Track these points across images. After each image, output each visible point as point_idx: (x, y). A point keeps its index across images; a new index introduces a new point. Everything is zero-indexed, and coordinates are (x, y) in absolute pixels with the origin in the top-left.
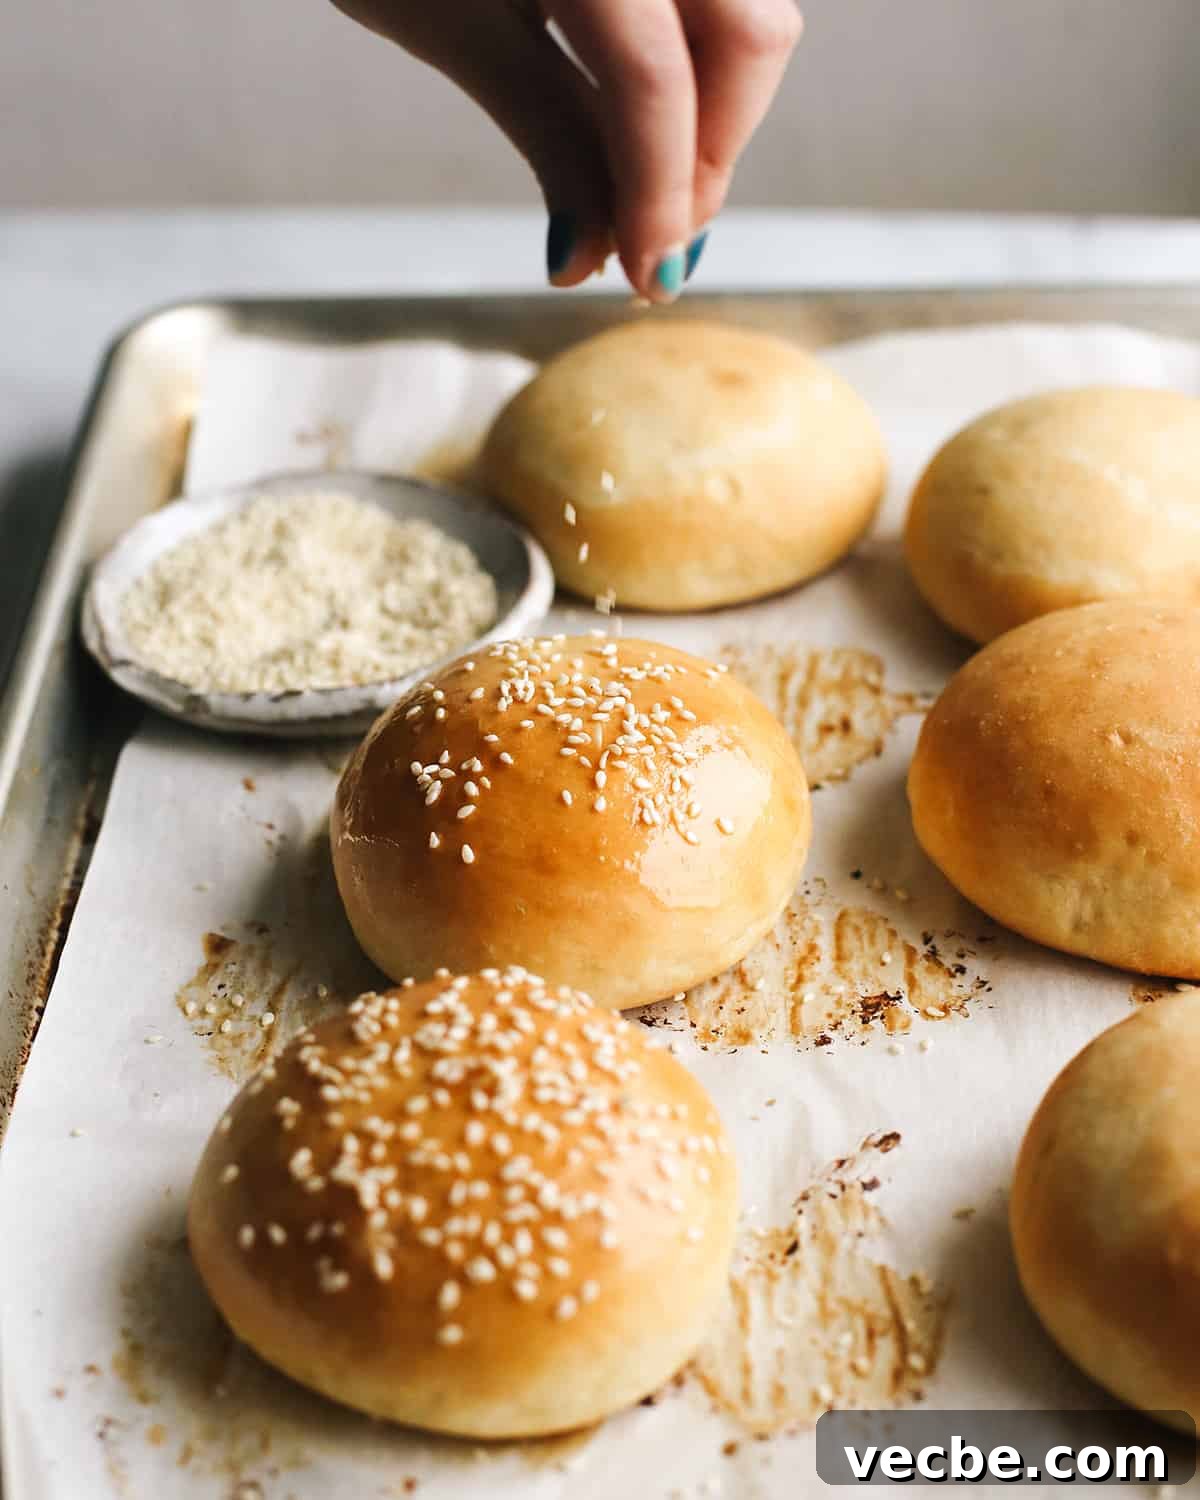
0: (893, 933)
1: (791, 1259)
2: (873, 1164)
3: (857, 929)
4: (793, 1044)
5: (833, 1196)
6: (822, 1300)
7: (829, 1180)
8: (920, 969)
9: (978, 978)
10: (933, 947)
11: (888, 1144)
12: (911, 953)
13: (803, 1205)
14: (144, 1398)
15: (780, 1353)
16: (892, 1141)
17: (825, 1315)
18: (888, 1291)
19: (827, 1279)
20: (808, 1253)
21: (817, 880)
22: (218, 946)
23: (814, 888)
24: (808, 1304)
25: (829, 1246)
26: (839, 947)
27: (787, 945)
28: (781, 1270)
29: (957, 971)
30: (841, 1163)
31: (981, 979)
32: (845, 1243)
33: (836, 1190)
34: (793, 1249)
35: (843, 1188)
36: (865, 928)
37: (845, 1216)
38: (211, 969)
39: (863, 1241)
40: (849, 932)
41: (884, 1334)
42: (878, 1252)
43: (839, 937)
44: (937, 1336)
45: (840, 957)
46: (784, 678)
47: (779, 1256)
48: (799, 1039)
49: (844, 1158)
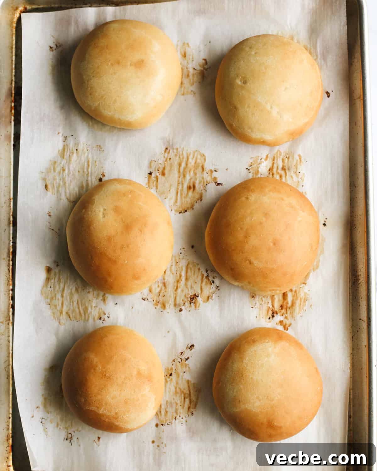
0: (199, 269)
1: (171, 377)
2: (188, 353)
3: (191, 269)
5: (180, 362)
6: (176, 388)
7: (179, 358)
8: (205, 280)
9: (217, 285)
10: (208, 274)
11: (191, 348)
12: (203, 275)
13: (173, 363)
14: (48, 412)
15: (167, 401)
16: (192, 347)
17: (176, 393)
18: (189, 387)
19: (177, 383)
20: (174, 376)
21: (183, 248)
22: (49, 270)
23: (183, 251)
24: (173, 389)
25: (178, 375)
26: (186, 276)
27: (175, 274)
28: (168, 380)
29: (212, 282)
30: (182, 353)
31: (218, 285)
32: (181, 374)
33: (180, 361)
34: (171, 375)
35: (182, 360)
36: (193, 269)
37: (182, 368)
38: (48, 279)
39: (185, 373)
40: (189, 271)
41: (187, 398)
42: (187, 377)
43: (187, 272)
44: (197, 399)
45: (187, 279)
46: (180, 165)
47: (168, 376)
48: (176, 308)
49: (182, 352)
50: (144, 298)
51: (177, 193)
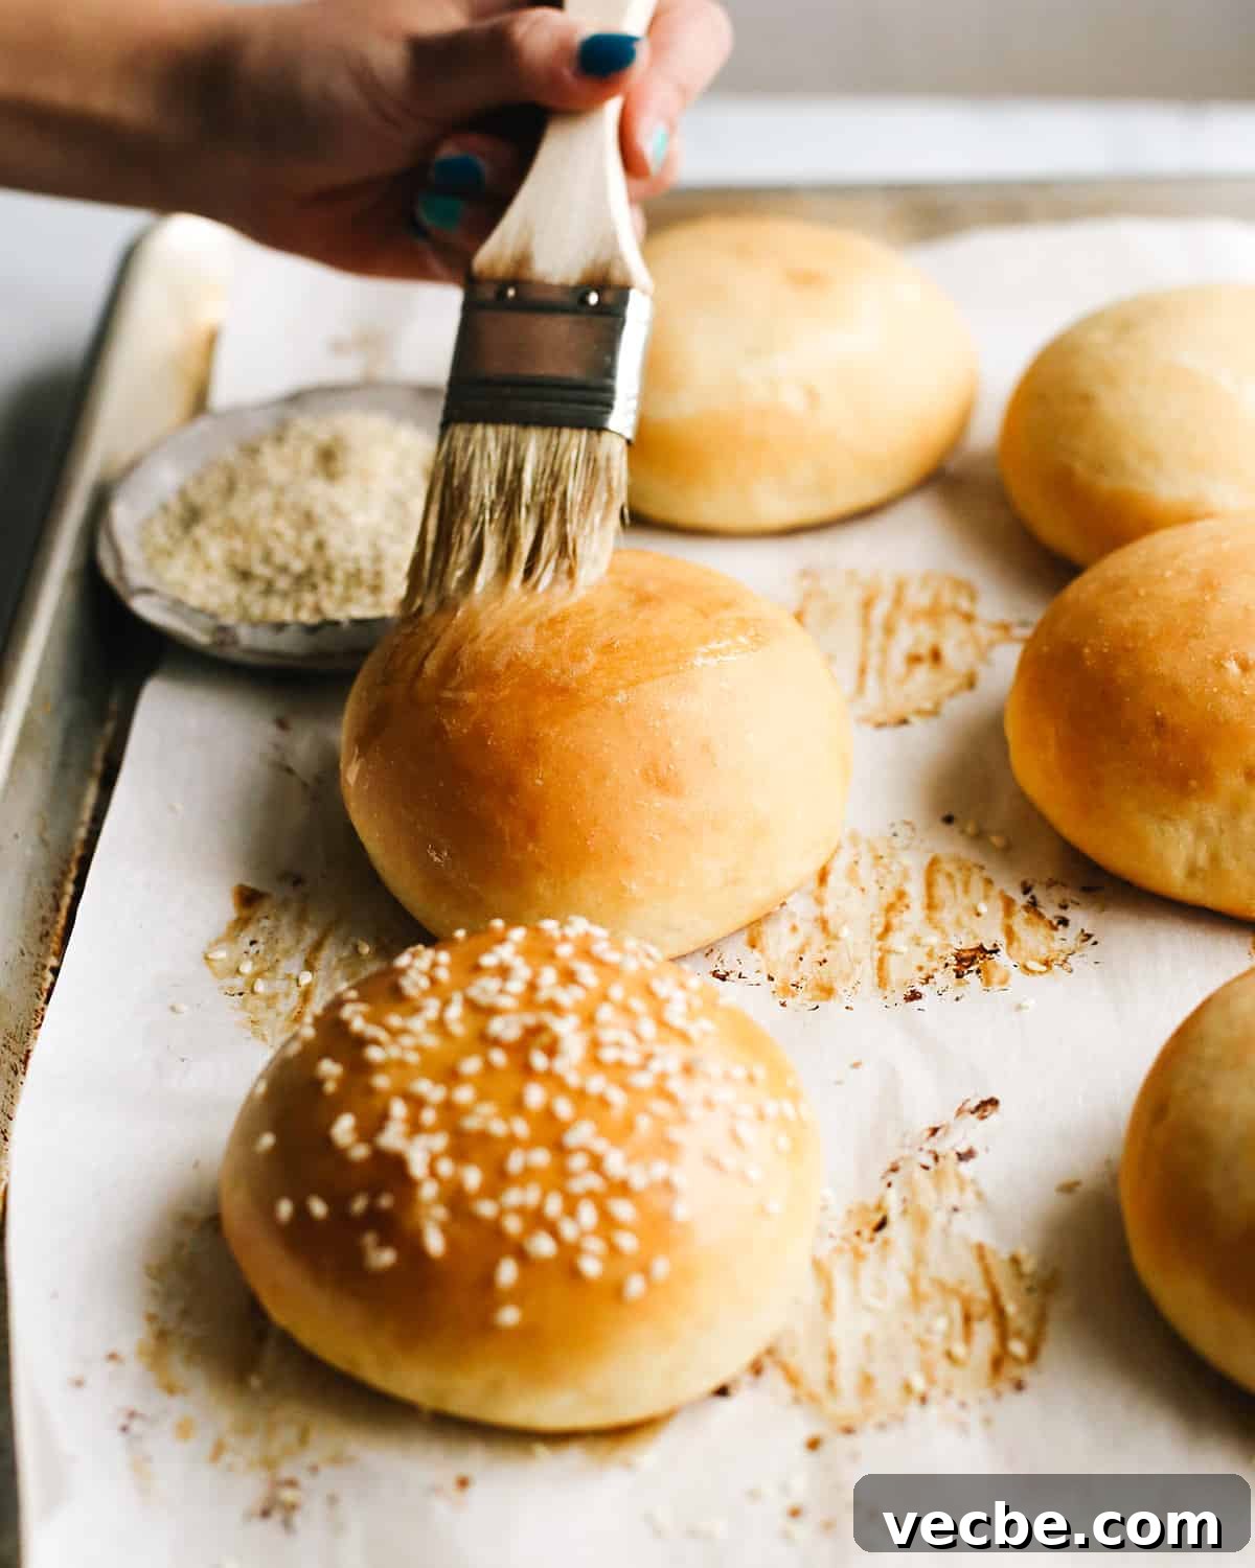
0: (989, 882)
1: (880, 1236)
2: (970, 1132)
3: (949, 876)
4: (880, 1000)
5: (926, 1168)
6: (913, 1281)
7: (921, 1149)
8: (1020, 919)
9: (1083, 931)
10: (1033, 897)
11: (985, 1111)
12: (1009, 904)
13: (893, 1177)
14: (171, 1389)
15: (868, 1340)
16: (989, 1108)
17: (917, 1298)
18: (987, 1272)
19: (919, 1258)
20: (897, 1230)
21: (907, 823)
22: (248, 899)
23: (904, 831)
24: (899, 1285)
25: (922, 1222)
26: (930, 896)
27: (873, 889)
28: (866, 1247)
29: (1059, 923)
30: (934, 1131)
31: (1086, 932)
32: (938, 1218)
33: (929, 1161)
34: (881, 1225)
35: (936, 1158)
36: (958, 876)
37: (938, 1187)
38: (242, 923)
39: (959, 1216)
40: (941, 880)
41: (981, 1319)
42: (974, 1228)
43: (930, 885)
44: (1041, 1320)
45: (931, 905)
46: (867, 605)
47: (867, 1233)
48: (887, 993)
49: (937, 1125)
50: (722, 973)
51: (862, 671)
